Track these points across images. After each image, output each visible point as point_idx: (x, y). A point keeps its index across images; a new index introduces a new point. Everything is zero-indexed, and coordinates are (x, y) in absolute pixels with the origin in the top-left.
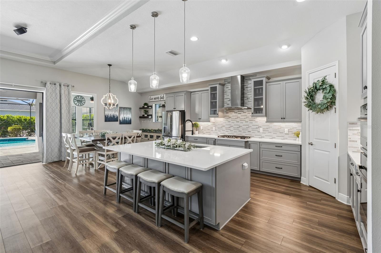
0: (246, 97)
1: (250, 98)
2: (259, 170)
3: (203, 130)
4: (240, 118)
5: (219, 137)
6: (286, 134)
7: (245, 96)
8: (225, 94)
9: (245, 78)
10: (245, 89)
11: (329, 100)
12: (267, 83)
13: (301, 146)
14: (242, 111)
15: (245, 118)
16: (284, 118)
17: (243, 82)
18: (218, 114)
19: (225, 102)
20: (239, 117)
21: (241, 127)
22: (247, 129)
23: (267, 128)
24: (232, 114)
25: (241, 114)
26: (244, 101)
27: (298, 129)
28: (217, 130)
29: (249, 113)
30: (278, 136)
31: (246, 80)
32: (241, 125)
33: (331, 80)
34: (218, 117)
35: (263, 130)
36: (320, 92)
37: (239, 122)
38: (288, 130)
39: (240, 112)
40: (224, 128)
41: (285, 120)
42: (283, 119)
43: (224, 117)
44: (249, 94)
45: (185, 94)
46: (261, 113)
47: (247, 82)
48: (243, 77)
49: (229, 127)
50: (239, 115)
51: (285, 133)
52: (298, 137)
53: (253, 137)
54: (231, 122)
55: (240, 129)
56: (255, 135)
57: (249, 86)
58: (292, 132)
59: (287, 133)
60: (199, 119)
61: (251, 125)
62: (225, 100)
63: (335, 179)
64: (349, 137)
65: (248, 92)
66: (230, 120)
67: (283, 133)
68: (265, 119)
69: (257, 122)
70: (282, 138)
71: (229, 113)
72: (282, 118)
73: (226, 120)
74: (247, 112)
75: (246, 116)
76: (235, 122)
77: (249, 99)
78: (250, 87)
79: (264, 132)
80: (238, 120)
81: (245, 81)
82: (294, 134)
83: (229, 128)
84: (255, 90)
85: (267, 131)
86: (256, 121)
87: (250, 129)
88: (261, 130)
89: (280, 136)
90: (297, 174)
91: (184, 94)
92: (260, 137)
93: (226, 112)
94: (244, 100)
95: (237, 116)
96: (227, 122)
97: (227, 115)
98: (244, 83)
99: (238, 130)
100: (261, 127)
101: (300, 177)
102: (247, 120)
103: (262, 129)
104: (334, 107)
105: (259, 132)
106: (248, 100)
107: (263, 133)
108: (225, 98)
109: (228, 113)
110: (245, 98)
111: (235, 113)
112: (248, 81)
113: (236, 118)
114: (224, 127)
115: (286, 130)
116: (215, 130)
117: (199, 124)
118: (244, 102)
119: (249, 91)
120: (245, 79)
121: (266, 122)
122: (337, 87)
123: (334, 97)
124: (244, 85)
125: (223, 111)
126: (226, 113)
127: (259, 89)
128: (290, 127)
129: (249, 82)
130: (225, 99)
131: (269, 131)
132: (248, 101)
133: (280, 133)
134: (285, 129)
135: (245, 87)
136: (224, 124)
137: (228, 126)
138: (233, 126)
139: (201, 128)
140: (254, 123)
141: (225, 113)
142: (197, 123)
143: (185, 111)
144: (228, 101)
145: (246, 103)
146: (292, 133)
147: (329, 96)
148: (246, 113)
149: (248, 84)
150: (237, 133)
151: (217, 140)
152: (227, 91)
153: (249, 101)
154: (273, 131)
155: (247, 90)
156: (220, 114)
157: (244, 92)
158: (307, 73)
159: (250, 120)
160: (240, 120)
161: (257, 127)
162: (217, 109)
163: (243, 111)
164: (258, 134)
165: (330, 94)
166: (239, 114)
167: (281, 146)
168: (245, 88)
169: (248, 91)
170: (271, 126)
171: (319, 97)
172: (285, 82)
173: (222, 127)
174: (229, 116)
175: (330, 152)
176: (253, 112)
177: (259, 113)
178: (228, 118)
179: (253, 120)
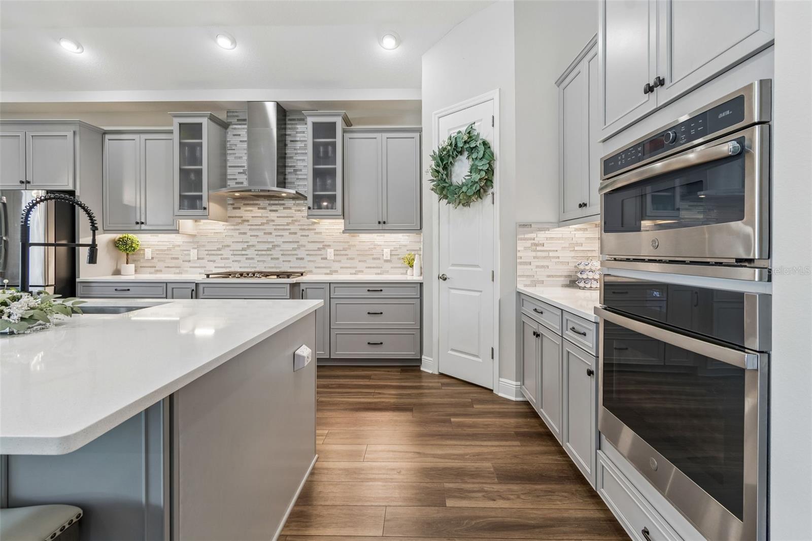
0: (291, 167)
1: (301, 170)
2: (328, 357)
3: (155, 260)
4: (273, 223)
5: (210, 276)
6: (386, 261)
7: (289, 162)
8: (229, 152)
9: (288, 114)
10: (289, 145)
12: (344, 131)
13: (421, 284)
14: (280, 204)
15: (288, 224)
16: (384, 223)
17: (283, 126)
18: (205, 209)
19: (229, 177)
20: (273, 221)
21: (277, 248)
22: (294, 252)
23: (344, 250)
24: (251, 211)
25: (277, 211)
26: (287, 177)
28: (203, 259)
29: (299, 211)
30: (369, 267)
31: (290, 120)
32: (279, 241)
33: (485, 132)
34: (206, 217)
35: (334, 255)
37: (271, 233)
38: (391, 251)
39: (274, 208)
40: (226, 253)
41: (385, 227)
42: (382, 225)
43: (226, 219)
44: (300, 160)
45: (74, 132)
46: (332, 208)
47: (293, 126)
48: (283, 112)
49: (243, 249)
50: (273, 215)
51: (385, 258)
52: (412, 266)
53: (311, 272)
54: (250, 233)
55: (276, 253)
56: (316, 267)
57: (298, 139)
58: (398, 255)
59: (389, 258)
60: (137, 223)
61: (303, 241)
62: (229, 171)
63: (493, 349)
64: (519, 254)
65: (296, 154)
66: (245, 227)
67: (379, 259)
68: (339, 224)
69: (320, 233)
70: (379, 271)
71: (243, 208)
72: (379, 223)
73: (233, 227)
74: (294, 208)
75: (292, 217)
76: (260, 234)
77: (298, 173)
78: (302, 141)
79: (338, 258)
80: (269, 228)
81: (288, 122)
83: (244, 252)
84: (316, 146)
85: (345, 255)
86: (317, 231)
87: (302, 253)
88: (330, 252)
89: (374, 266)
90: (414, 352)
91: (70, 134)
92: (328, 272)
93: (232, 204)
94: (285, 175)
95: (267, 217)
96: (236, 234)
97: (237, 213)
98: (285, 129)
99: (268, 255)
100: (329, 246)
101: (419, 358)
102: (293, 228)
103: (333, 250)
104: (490, 191)
105: (326, 259)
106: (296, 174)
107: (334, 261)
108: (229, 164)
109: (240, 208)
110: (288, 170)
111: (259, 208)
112: (296, 124)
113: (262, 224)
114: (227, 248)
115: (387, 253)
116: (198, 259)
117: (141, 239)
118: (285, 179)
119: (299, 152)
120: (288, 118)
121: (344, 232)
122: (495, 148)
123: (490, 171)
124: (285, 135)
125: (222, 201)
126: (234, 208)
127: (326, 145)
128: (394, 243)
129: (298, 126)
130: (230, 167)
131: (349, 256)
132: (298, 179)
133: (374, 259)
134: (384, 249)
135: (288, 139)
136: (228, 241)
137: (240, 246)
138: (253, 246)
139: (148, 253)
140: (312, 236)
141: (230, 208)
142: (130, 236)
143: (77, 193)
144: (239, 173)
145: (291, 183)
146: (399, 259)
147: (482, 165)
148: (290, 208)
149: (297, 133)
150: (266, 265)
151: (204, 285)
152: (236, 145)
153: (300, 177)
154: (359, 255)
155: (295, 149)
156: (214, 208)
157: (285, 154)
158: (436, 114)
159: (301, 229)
160: (274, 227)
161: (321, 246)
162: (205, 193)
163: (283, 204)
164: (323, 264)
165: (485, 161)
166: (270, 211)
167: (379, 289)
168: (288, 142)
169: (296, 151)
170: (353, 243)
171: (461, 170)
172: (386, 135)
173: (219, 250)
174: (242, 217)
175: (481, 291)
176: (311, 205)
177: (327, 208)
178: (238, 224)
179: (311, 227)
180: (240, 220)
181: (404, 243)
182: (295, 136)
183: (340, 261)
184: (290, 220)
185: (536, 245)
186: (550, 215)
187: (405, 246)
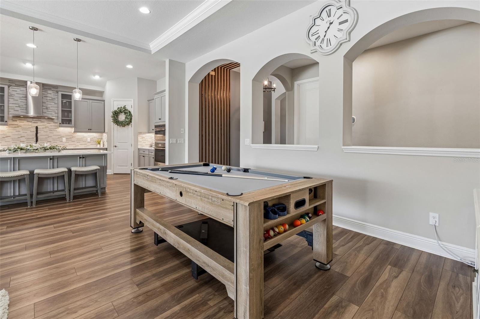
1: (50, 108)
6: (88, 142)
11: (129, 120)
13: (107, 149)
14: (39, 121)
16: (91, 129)
18: (6, 121)
23: (71, 138)
24: (23, 122)
27: (97, 138)
30: (81, 144)
33: (129, 108)
35: (66, 140)
36: (122, 115)
38: (91, 139)
42: (90, 130)
44: (49, 104)
46: (69, 124)
47: (47, 91)
51: (88, 141)
52: (99, 144)
54: (22, 131)
58: (94, 140)
59: (90, 141)
61: (50, 135)
63: (132, 163)
64: (138, 140)
65: (47, 102)
66: (18, 129)
67: (86, 141)
68: (68, 129)
69: (59, 132)
70: (85, 146)
72: (89, 129)
73: (12, 129)
75: (45, 126)
77: (48, 109)
78: (50, 97)
79: (68, 141)
82: (95, 142)
83: (19, 139)
85: (71, 140)
86: (57, 131)
88: (64, 139)
89: (84, 144)
93: (12, 119)
104: (131, 124)
105: (62, 141)
106: (47, 109)
107: (66, 142)
109: (16, 121)
110: (44, 108)
115: (89, 140)
122: (132, 113)
123: (131, 119)
126: (13, 121)
128: (92, 136)
131: (73, 141)
132: (48, 111)
133: (83, 141)
134: (88, 138)
137: (17, 137)
144: (16, 107)
147: (129, 117)
149: (48, 94)
153: (49, 110)
154: (77, 140)
155: (47, 100)
158: (113, 100)
161: (59, 137)
162: (6, 115)
163: (41, 121)
164: (61, 143)
165: (130, 116)
169: (47, 101)
170: (75, 136)
171: (122, 117)
172: (91, 101)
175: (128, 149)
176: (61, 122)
177: (66, 124)
178: (16, 127)
179: (55, 130)
180: (16, 126)
181: (96, 136)
182: (47, 95)
183: (68, 142)
184: (44, 127)
185: (143, 137)
186: (146, 130)
187: (96, 137)
